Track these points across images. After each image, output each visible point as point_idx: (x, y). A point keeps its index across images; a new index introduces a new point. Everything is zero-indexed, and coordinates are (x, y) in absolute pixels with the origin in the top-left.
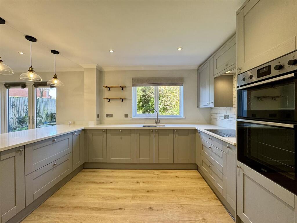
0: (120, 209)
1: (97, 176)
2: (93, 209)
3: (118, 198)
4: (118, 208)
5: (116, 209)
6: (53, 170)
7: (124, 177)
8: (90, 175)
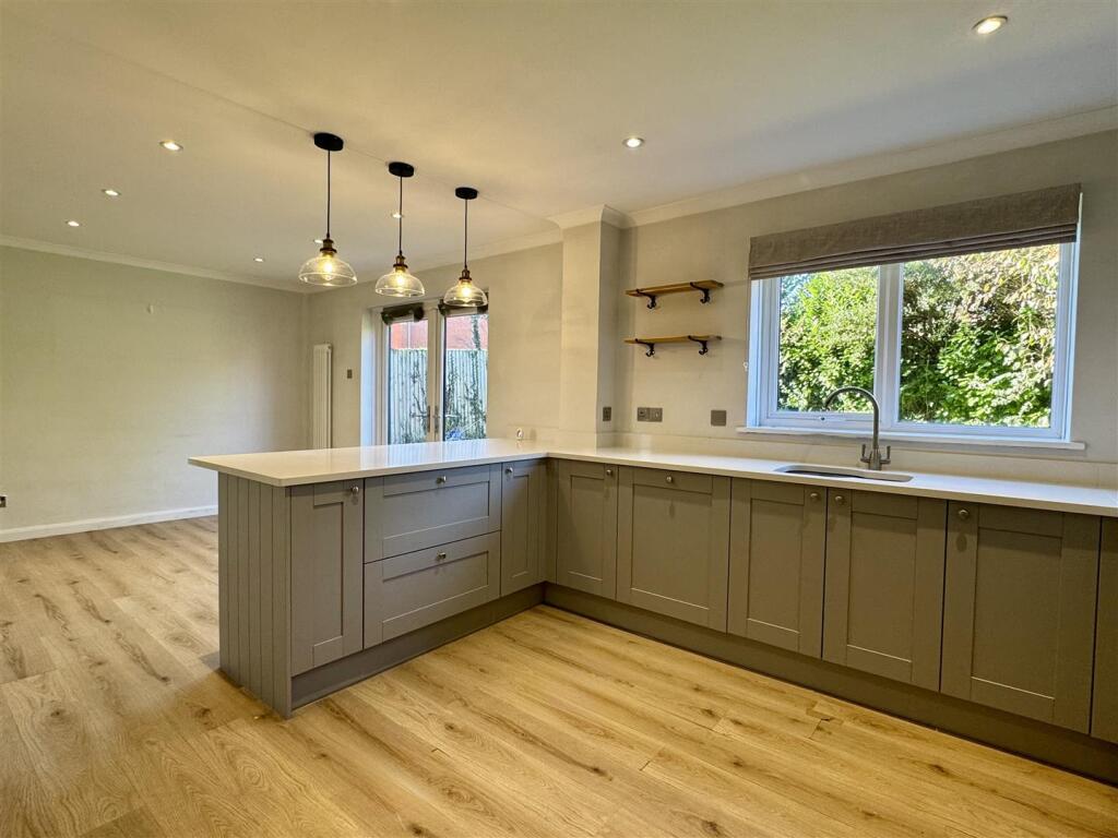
0: (596, 770)
1: (577, 642)
2: (515, 731)
3: (607, 734)
4: (591, 765)
5: (584, 766)
6: (436, 573)
7: (668, 675)
8: (554, 630)
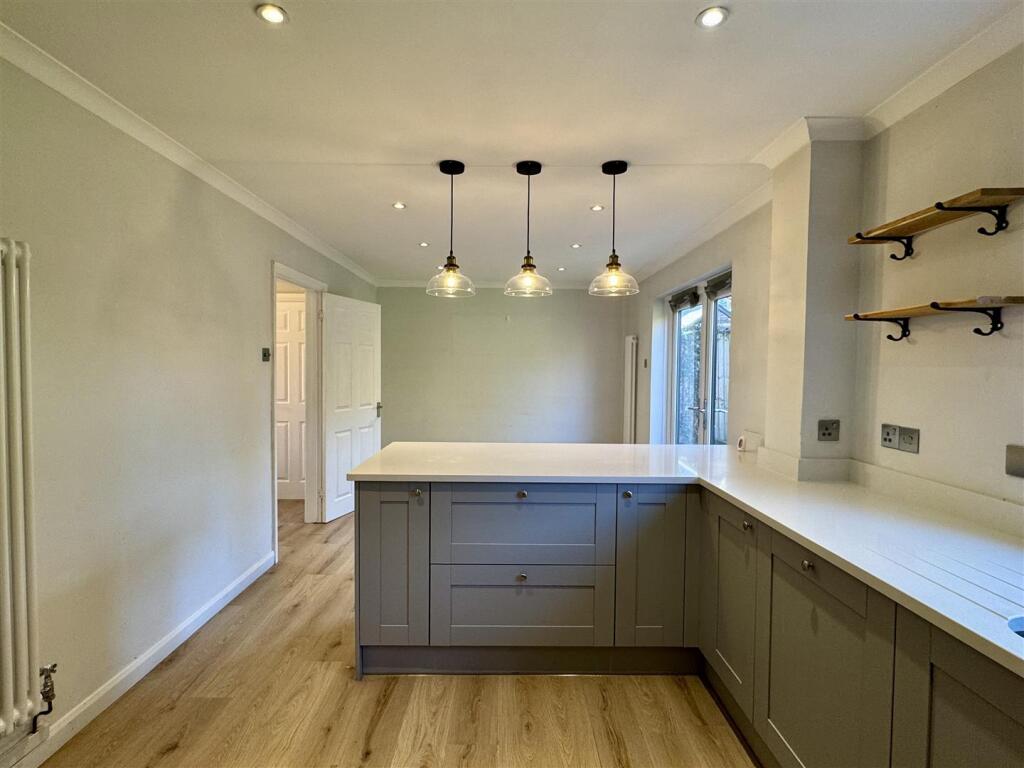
6: (518, 594)
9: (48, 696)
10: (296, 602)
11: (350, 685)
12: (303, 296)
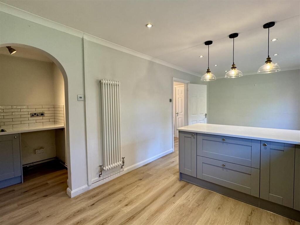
6: (223, 170)
9: (123, 162)
10: (174, 161)
11: (177, 181)
12: (183, 85)
